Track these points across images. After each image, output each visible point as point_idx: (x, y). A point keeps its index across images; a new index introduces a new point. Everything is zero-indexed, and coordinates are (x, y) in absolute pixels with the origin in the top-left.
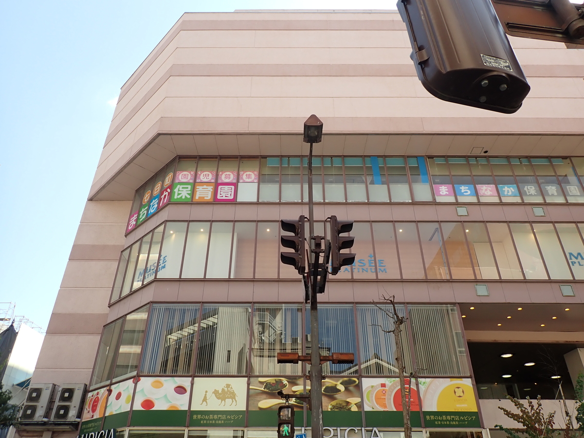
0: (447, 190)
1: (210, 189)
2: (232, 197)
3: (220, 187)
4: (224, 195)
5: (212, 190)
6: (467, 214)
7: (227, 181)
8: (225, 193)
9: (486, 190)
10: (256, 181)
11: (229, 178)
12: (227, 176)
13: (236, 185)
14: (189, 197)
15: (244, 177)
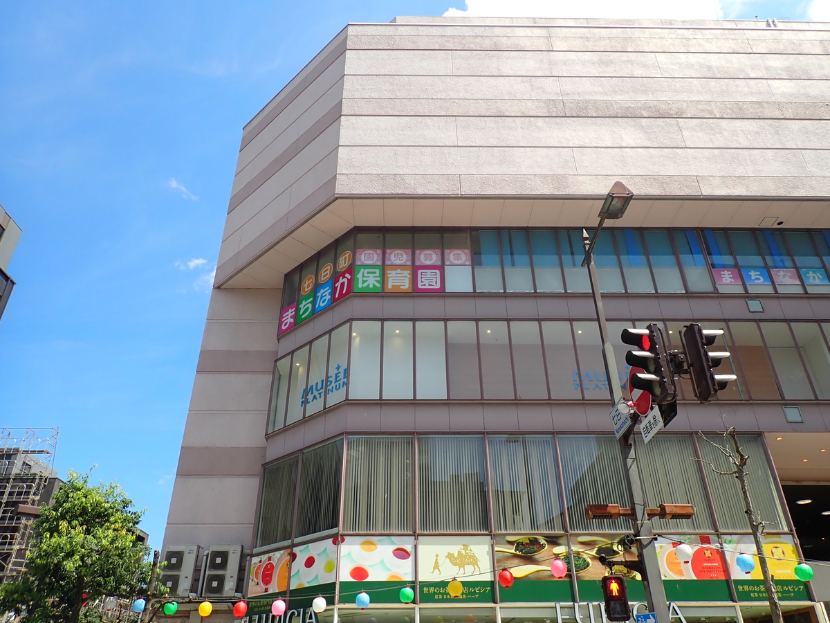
0: (731, 276)
1: (407, 274)
2: (438, 286)
3: (420, 272)
4: (427, 282)
5: (409, 276)
6: (762, 310)
7: (428, 263)
8: (428, 280)
9: (784, 276)
10: (468, 263)
11: (431, 259)
12: (428, 257)
13: (441, 268)
14: (378, 285)
15: (452, 257)
